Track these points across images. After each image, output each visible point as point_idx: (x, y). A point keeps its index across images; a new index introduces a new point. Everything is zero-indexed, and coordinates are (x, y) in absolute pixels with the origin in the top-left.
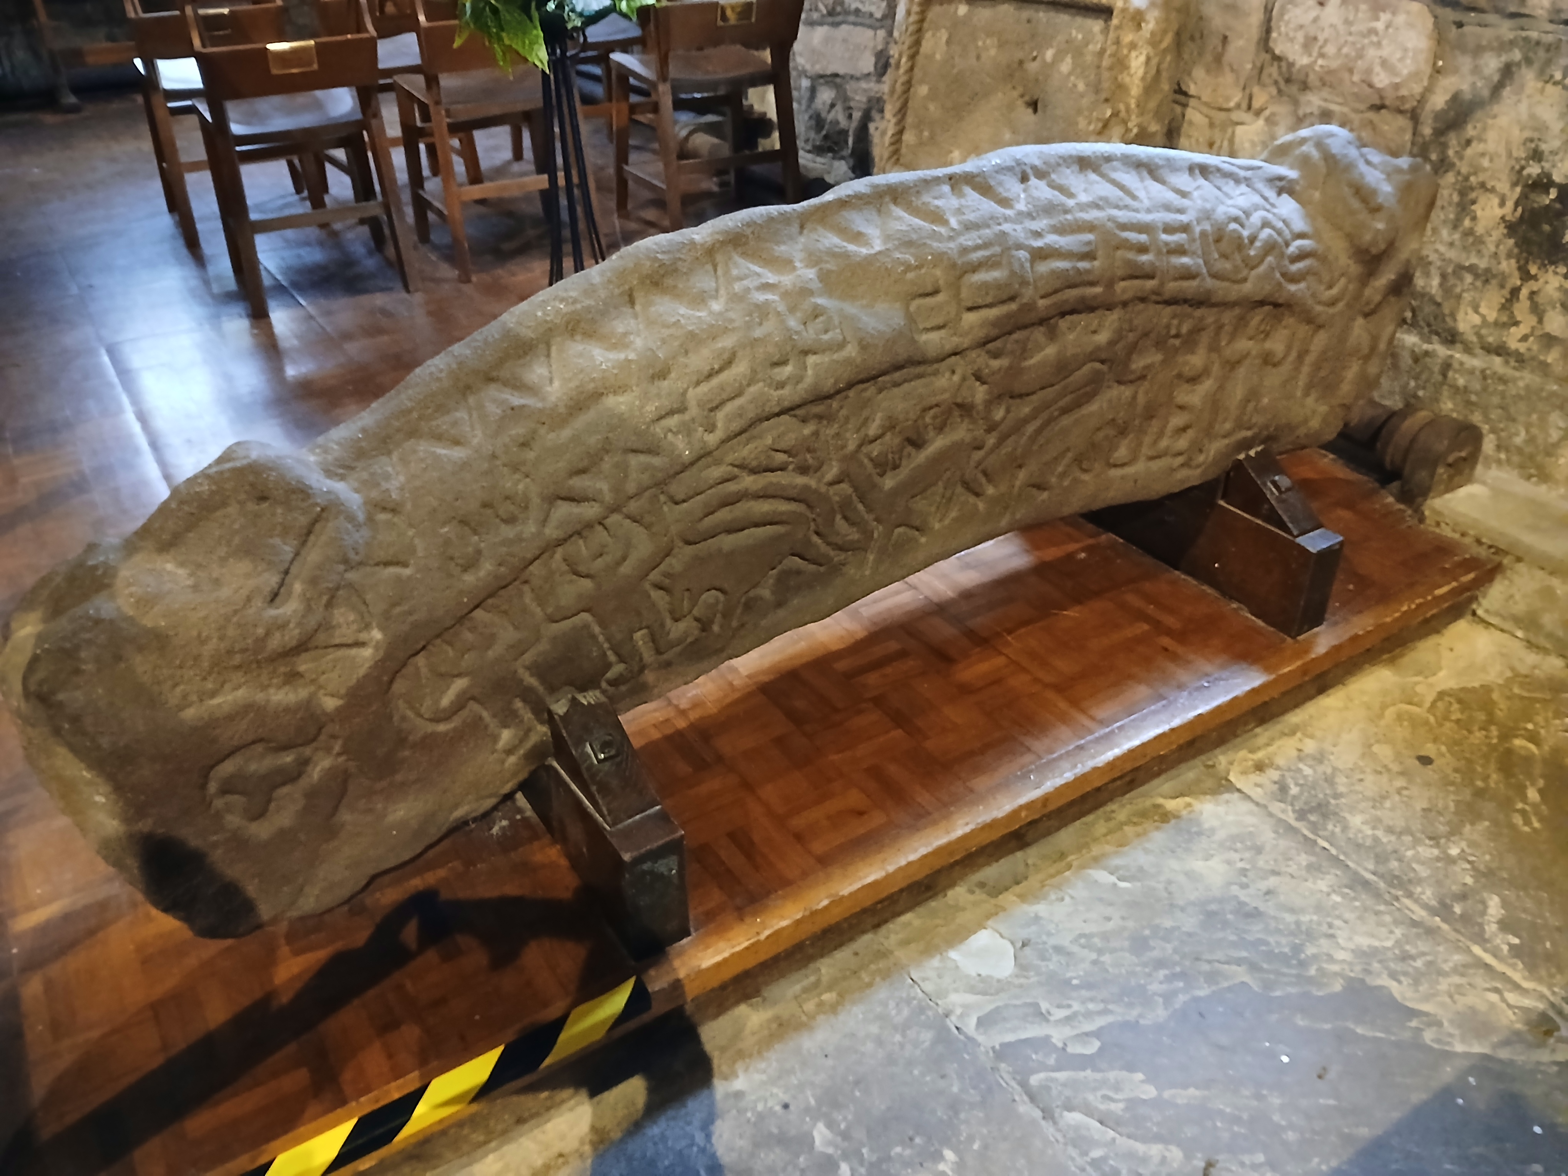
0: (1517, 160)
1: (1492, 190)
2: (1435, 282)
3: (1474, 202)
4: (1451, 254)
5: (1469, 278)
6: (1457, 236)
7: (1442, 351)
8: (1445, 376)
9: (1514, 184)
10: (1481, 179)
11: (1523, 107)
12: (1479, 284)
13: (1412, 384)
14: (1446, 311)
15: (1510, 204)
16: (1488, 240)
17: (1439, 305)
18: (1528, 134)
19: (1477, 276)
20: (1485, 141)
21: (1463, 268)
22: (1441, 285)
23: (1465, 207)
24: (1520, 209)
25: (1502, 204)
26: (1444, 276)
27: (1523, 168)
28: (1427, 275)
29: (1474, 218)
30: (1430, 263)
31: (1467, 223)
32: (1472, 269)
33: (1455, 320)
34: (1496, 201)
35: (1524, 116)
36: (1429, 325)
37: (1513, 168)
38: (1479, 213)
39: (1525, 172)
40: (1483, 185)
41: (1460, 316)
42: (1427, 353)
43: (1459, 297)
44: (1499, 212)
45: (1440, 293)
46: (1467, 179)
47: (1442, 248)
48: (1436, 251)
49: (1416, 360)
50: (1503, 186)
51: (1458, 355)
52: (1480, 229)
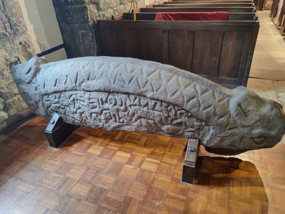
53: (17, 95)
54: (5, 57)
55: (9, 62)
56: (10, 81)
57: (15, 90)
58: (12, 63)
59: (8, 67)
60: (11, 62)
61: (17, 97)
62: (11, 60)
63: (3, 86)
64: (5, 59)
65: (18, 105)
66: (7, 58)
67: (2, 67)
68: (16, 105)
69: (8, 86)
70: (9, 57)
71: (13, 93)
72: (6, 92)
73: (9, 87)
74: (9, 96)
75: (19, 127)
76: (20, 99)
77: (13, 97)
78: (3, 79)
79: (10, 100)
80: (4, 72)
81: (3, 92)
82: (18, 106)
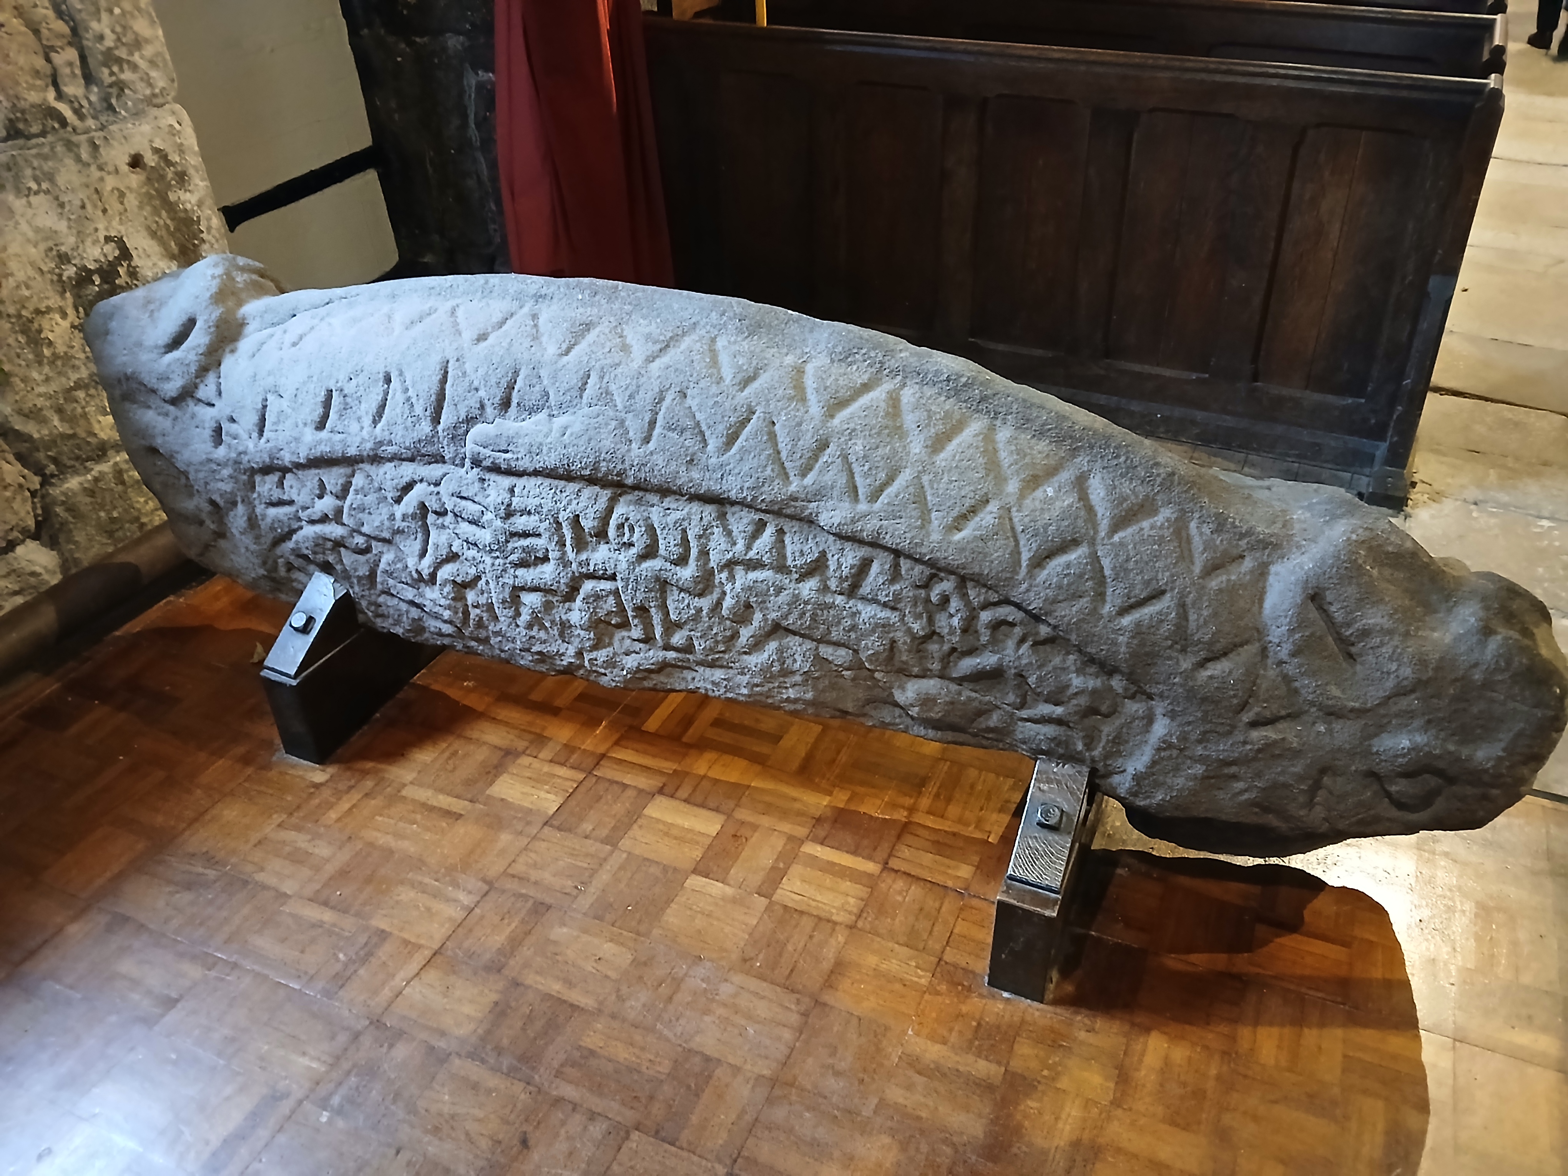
0: (51, 272)
1: (49, 310)
2: (56, 422)
3: (40, 331)
5: (81, 394)
6: (46, 369)
7: (105, 467)
8: (123, 483)
9: (63, 293)
10: (31, 309)
11: (24, 227)
13: (102, 514)
14: (83, 434)
15: (70, 311)
16: (72, 352)
17: (74, 436)
18: (43, 247)
19: (86, 387)
20: (12, 275)
21: (72, 389)
22: (62, 420)
23: (35, 340)
24: (81, 309)
25: (64, 315)
33: (95, 435)
38: (51, 337)
49: (92, 493)
53: (111, 453)
54: (50, 243)
55: (70, 271)
56: (74, 376)
57: (99, 422)
58: (90, 272)
59: (68, 295)
60: (84, 269)
61: (111, 463)
62: (82, 258)
63: (40, 402)
64: (51, 249)
65: (115, 508)
66: (63, 249)
67: (35, 298)
68: (102, 507)
69: (65, 399)
70: (72, 240)
71: (88, 443)
72: (51, 434)
73: (68, 408)
74: (70, 459)
75: (117, 633)
76: (125, 476)
77: (88, 464)
78: (40, 363)
79: (73, 483)
80: (45, 323)
81: (36, 436)
82: (115, 514)
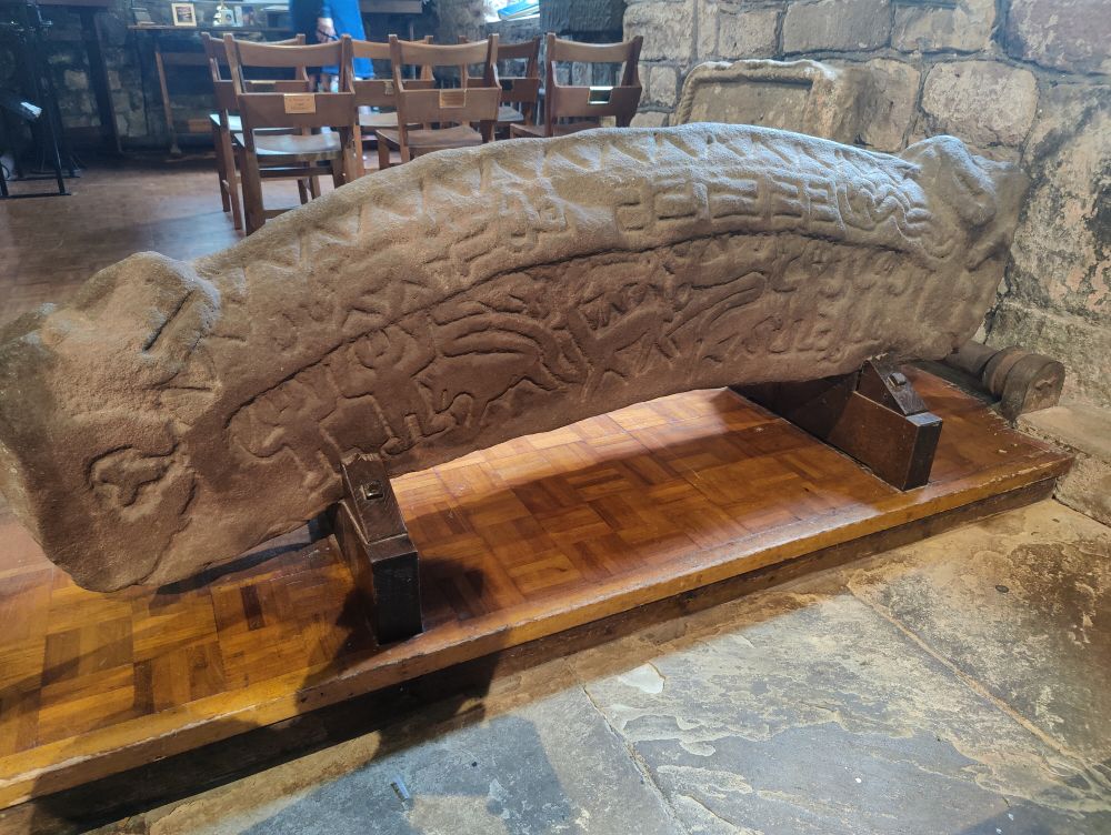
0: (1095, 174)
1: (1077, 197)
2: (1034, 263)
3: (1062, 206)
4: (1048, 244)
5: (1058, 260)
6: (1050, 231)
7: (1036, 312)
8: (1040, 331)
9: (1093, 192)
10: (1067, 190)
11: (1099, 138)
12: (1065, 264)
13: (1016, 337)
14: (1042, 285)
15: (1089, 207)
16: (1073, 232)
17: (1036, 280)
18: (1103, 156)
19: (1064, 258)
20: (1071, 163)
21: (1054, 253)
22: (1038, 266)
23: (1056, 209)
24: (1096, 210)
25: (1084, 206)
26: (1040, 260)
27: (1099, 180)
28: (1028, 259)
29: (1063, 217)
30: (1030, 251)
31: (1058, 221)
32: (1060, 254)
33: (1048, 291)
34: (1079, 204)
35: (1100, 144)
36: (1029, 295)
37: (1091, 180)
38: (1066, 214)
39: (1100, 183)
40: (1069, 194)
41: (1052, 288)
42: (1026, 315)
43: (1051, 274)
44: (1081, 212)
45: (1038, 272)
46: (1058, 190)
47: (1039, 240)
48: (1035, 242)
49: (1019, 320)
50: (1084, 194)
51: (1049, 316)
52: (1067, 226)
